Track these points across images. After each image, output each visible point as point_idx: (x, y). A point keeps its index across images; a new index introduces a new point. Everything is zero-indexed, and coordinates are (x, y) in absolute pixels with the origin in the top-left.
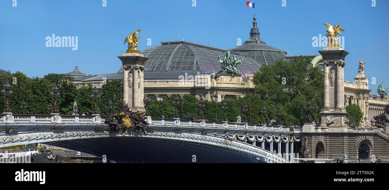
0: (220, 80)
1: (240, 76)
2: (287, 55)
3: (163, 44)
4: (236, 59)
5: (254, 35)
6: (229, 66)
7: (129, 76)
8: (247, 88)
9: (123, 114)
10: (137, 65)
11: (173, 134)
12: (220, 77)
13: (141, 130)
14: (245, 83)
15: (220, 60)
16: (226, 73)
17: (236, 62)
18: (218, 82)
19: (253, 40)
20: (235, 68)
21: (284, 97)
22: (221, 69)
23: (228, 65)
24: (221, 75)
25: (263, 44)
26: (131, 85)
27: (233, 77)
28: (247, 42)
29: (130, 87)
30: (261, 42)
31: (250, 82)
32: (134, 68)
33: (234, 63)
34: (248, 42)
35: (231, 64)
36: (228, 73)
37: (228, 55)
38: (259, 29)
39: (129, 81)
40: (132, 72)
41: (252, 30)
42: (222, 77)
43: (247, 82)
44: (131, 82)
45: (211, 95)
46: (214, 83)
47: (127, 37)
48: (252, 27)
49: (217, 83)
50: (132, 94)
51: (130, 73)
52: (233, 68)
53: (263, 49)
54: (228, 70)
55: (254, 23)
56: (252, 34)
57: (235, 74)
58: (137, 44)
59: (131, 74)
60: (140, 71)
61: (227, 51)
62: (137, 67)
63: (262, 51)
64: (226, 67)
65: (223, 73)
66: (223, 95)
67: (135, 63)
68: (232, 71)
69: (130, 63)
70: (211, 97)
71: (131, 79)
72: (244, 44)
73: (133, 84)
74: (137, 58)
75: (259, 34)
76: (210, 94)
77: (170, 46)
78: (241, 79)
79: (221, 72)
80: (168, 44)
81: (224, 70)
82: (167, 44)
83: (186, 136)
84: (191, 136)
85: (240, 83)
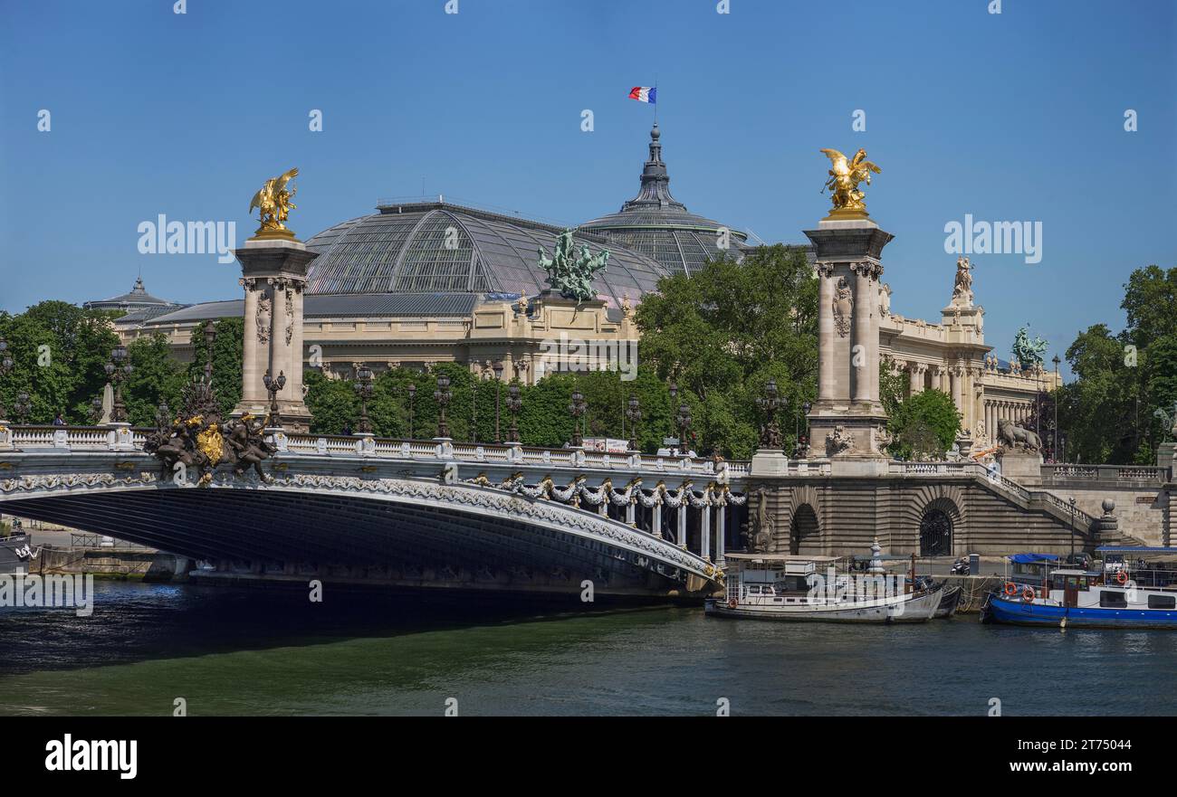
0: (541, 319)
1: (600, 304)
2: (748, 244)
3: (384, 211)
4: (588, 256)
5: (654, 182)
6: (570, 277)
7: (262, 308)
9: (199, 422)
10: (285, 275)
11: (353, 481)
12: (542, 309)
13: (252, 469)
14: (616, 327)
15: (544, 258)
16: (559, 297)
17: (590, 263)
18: (536, 324)
19: (650, 199)
20: (586, 283)
21: (726, 369)
22: (548, 286)
23: (565, 272)
24: (545, 304)
25: (677, 211)
26: (266, 335)
27: (580, 309)
28: (632, 203)
29: (263, 339)
30: (672, 205)
31: (629, 322)
32: (276, 283)
33: (583, 267)
34: (636, 203)
35: (575, 271)
36: (566, 297)
37: (568, 245)
38: (667, 167)
39: (260, 321)
40: (269, 295)
41: (647, 168)
42: (548, 308)
43: (619, 324)
44: (266, 326)
45: (516, 363)
46: (523, 326)
47: (259, 192)
48: (647, 159)
49: (534, 327)
50: (267, 360)
51: (263, 298)
52: (580, 283)
53: (675, 226)
54: (565, 288)
55: (652, 148)
56: (647, 180)
57: (586, 299)
58: (286, 213)
59: (267, 303)
60: (294, 293)
61: (566, 232)
62: (284, 281)
63: (673, 229)
64: (560, 280)
65: (551, 296)
67: (279, 269)
68: (579, 290)
69: (264, 269)
70: (516, 369)
71: (266, 316)
72: (622, 211)
73: (271, 331)
74: (284, 254)
75: (667, 179)
76: (513, 361)
77: (402, 216)
78: (603, 314)
79: (546, 293)
80: (398, 212)
81: (555, 287)
82: (393, 210)
83: (393, 487)
84: (406, 489)
85: (600, 327)
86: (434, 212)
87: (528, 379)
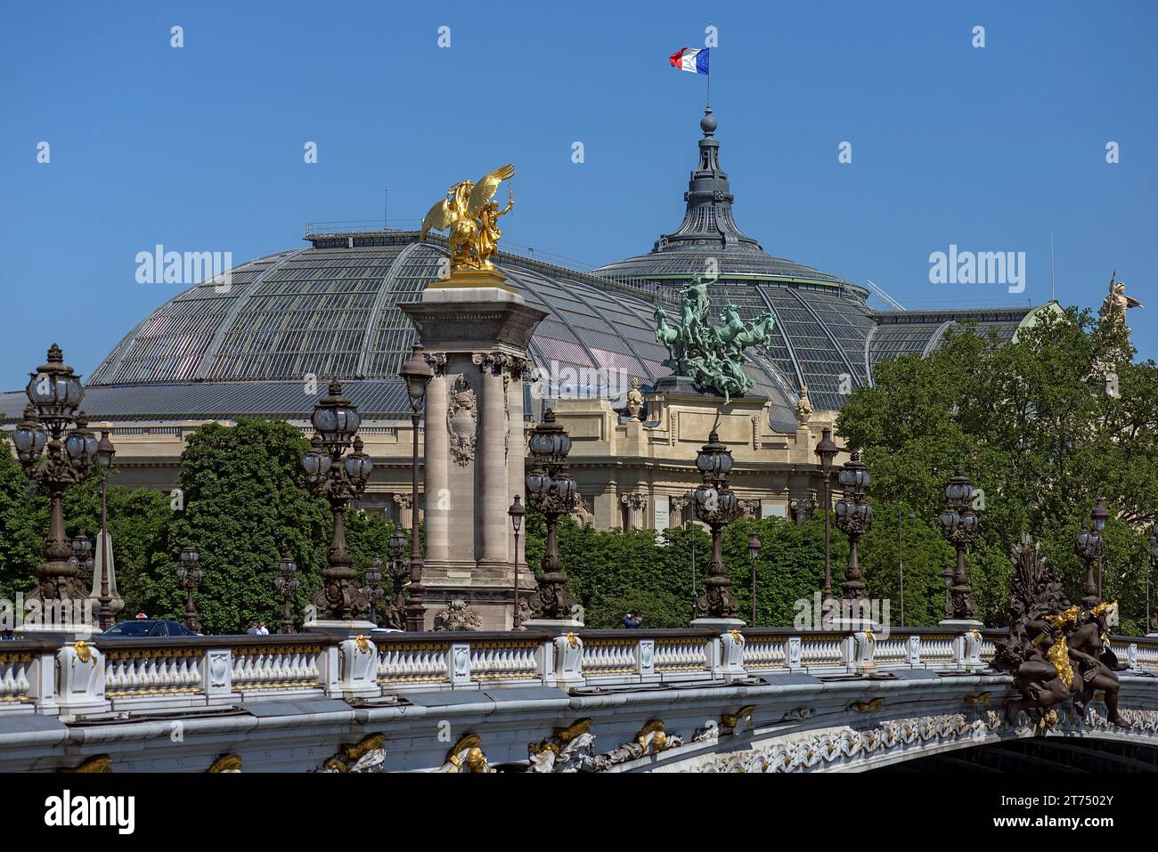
0: (663, 426)
1: (758, 403)
3: (318, 243)
4: (739, 323)
5: (709, 204)
6: (705, 357)
7: (457, 406)
8: (795, 466)
10: (503, 348)
12: (665, 410)
14: (787, 440)
15: (666, 327)
16: (692, 391)
17: (740, 335)
18: (656, 435)
19: (704, 232)
20: (736, 368)
21: (1007, 512)
22: (667, 372)
23: (697, 349)
24: (668, 402)
25: (751, 252)
26: (468, 451)
27: (725, 410)
28: (672, 239)
29: (462, 459)
30: (743, 241)
31: (810, 434)
32: (487, 362)
33: (729, 341)
34: (679, 239)
35: (715, 347)
36: (701, 391)
37: (700, 304)
38: (729, 179)
39: (455, 428)
40: (474, 383)
41: (695, 181)
42: (673, 408)
43: (793, 435)
44: (469, 436)
45: (624, 498)
46: (636, 437)
47: (441, 204)
48: (697, 167)
49: (652, 440)
50: (471, 493)
51: (459, 387)
52: (726, 368)
53: (760, 276)
54: (700, 375)
55: (704, 149)
56: (695, 201)
57: (737, 394)
58: (495, 241)
59: (468, 396)
60: (511, 380)
61: (695, 283)
62: (503, 358)
63: (757, 282)
64: (691, 362)
65: (677, 389)
66: (678, 498)
67: (494, 339)
68: (724, 379)
69: (464, 338)
70: (624, 509)
71: (468, 418)
72: (655, 251)
73: (480, 444)
74: (502, 313)
75: (729, 200)
76: (619, 495)
77: (355, 254)
78: (763, 417)
79: (670, 383)
80: (348, 247)
81: (682, 373)
85: (760, 441)
86: (413, 247)
87: (645, 524)
